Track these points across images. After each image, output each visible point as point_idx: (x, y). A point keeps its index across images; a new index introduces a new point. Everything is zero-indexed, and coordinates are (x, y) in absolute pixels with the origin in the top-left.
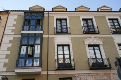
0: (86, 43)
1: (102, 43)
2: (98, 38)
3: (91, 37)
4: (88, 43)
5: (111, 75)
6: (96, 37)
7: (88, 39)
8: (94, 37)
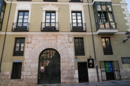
0: (43, 9)
1: (58, 10)
2: (55, 5)
3: (49, 4)
4: (45, 10)
5: (58, 37)
6: (54, 5)
7: (46, 5)
8: (52, 4)
